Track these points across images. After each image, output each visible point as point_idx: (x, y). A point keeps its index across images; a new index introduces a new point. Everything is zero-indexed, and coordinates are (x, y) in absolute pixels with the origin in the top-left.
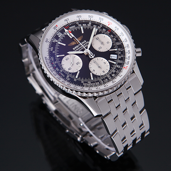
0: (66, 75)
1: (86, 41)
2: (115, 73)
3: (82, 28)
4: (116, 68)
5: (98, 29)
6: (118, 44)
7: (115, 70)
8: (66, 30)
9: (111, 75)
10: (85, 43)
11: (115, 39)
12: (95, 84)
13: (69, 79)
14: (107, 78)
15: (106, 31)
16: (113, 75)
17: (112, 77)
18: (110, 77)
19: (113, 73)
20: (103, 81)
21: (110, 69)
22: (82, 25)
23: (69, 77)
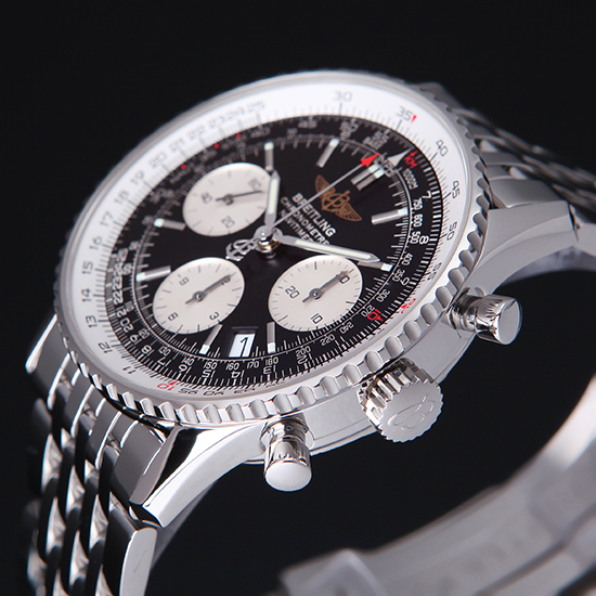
0: (176, 187)
1: (330, 235)
2: (155, 356)
3: (402, 212)
4: (181, 357)
5: (389, 273)
6: (303, 353)
7: (173, 353)
8: (395, 160)
9: (149, 340)
10: (323, 234)
11: (327, 339)
12: (118, 290)
13: (156, 198)
14: (138, 327)
15: (374, 303)
16: (147, 349)
17: (140, 346)
18: (139, 338)
19: (157, 346)
20: (123, 317)
21: (180, 337)
22: (416, 212)
23: (163, 200)
